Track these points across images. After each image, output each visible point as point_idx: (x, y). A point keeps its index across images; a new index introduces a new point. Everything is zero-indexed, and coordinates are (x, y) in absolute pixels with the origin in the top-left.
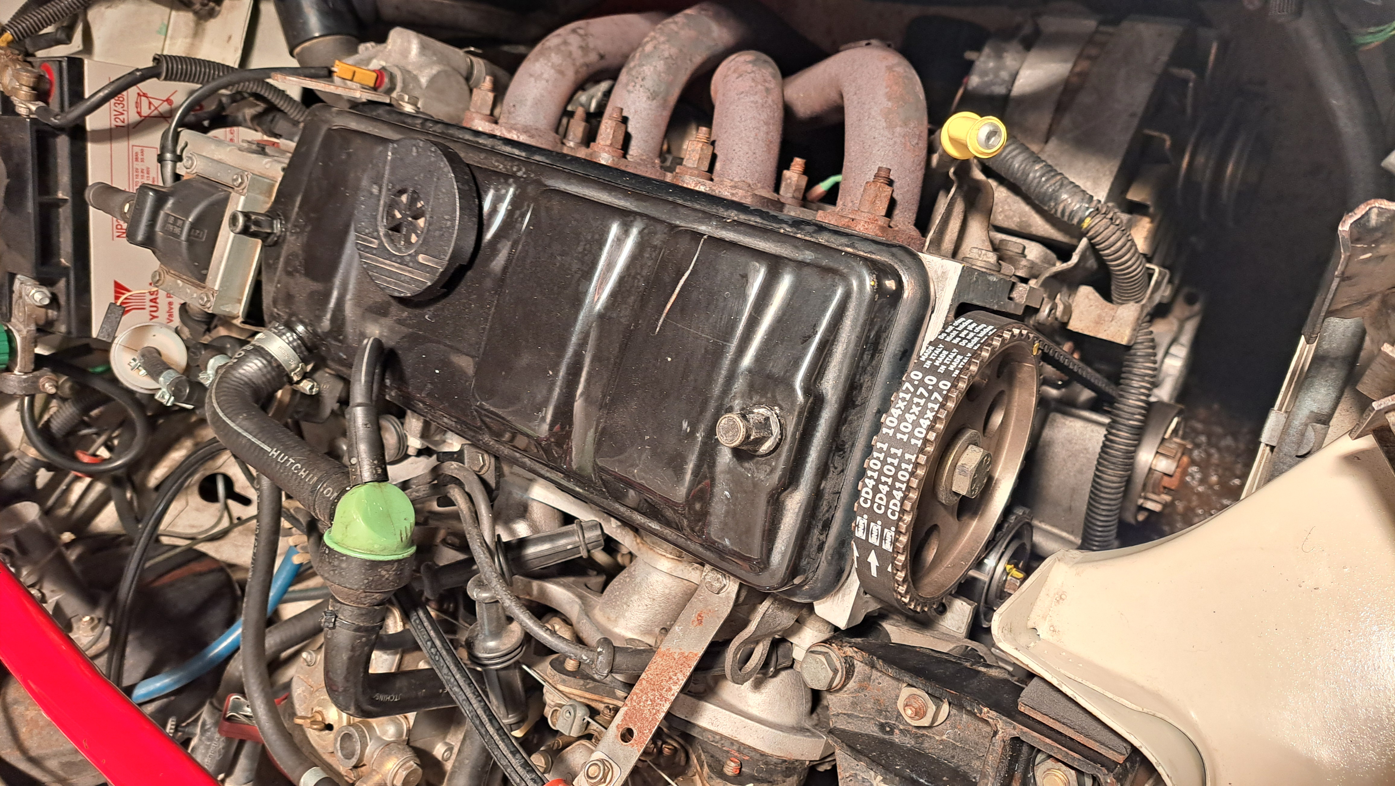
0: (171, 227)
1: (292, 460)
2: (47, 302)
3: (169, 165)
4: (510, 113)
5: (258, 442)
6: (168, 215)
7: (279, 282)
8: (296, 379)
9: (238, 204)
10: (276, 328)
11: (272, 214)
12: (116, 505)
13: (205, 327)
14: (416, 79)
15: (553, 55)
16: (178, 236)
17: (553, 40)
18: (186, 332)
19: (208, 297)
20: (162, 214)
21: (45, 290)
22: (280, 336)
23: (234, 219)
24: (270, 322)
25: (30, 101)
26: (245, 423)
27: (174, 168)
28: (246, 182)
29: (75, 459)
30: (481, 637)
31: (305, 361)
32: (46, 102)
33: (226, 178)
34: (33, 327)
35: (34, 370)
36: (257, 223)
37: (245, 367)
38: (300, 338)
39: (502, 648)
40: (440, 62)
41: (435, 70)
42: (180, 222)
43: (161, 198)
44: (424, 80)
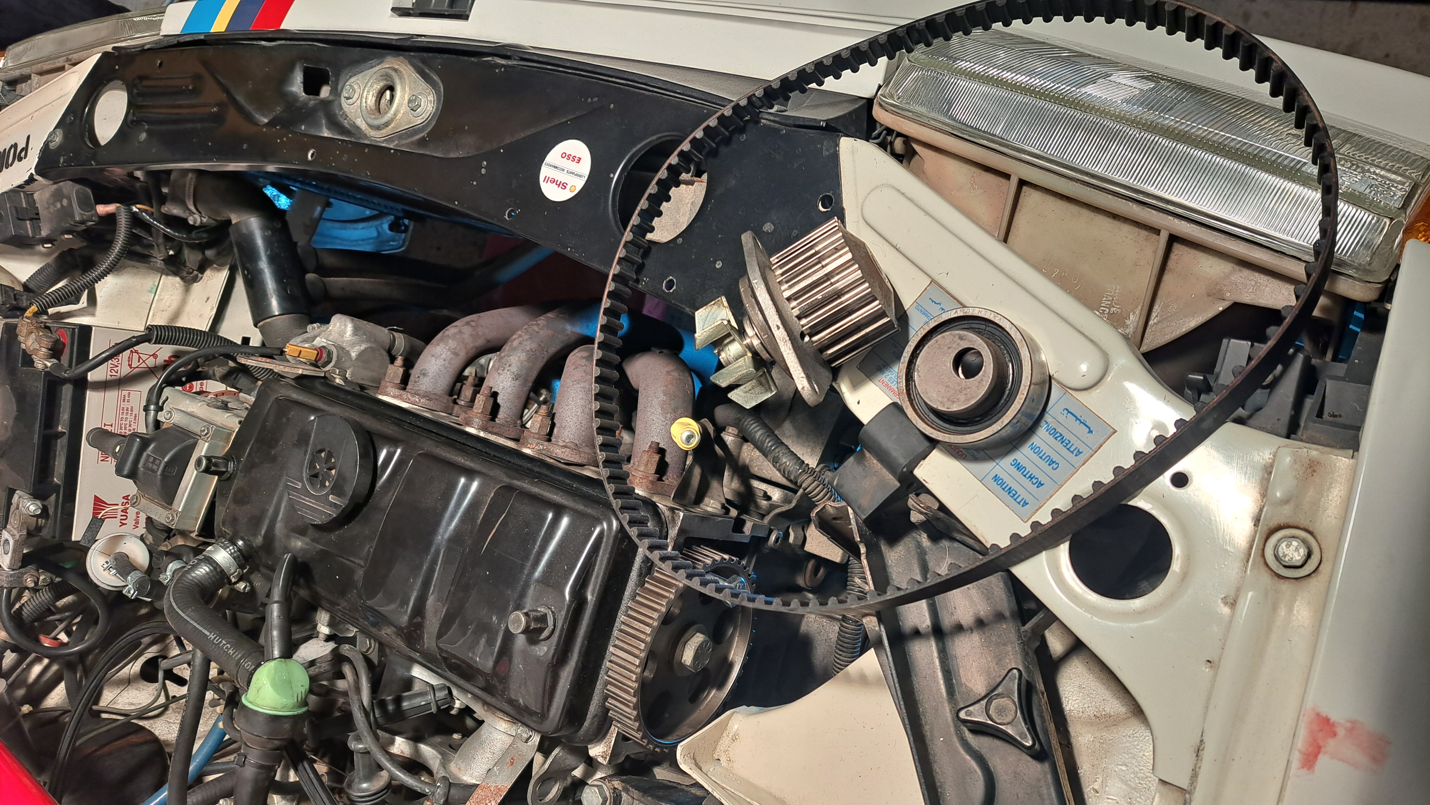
0: (151, 465)
1: (224, 642)
2: (39, 512)
3: (152, 413)
4: (415, 382)
5: (201, 628)
6: (149, 456)
7: (228, 508)
8: (233, 580)
9: (202, 449)
10: (222, 543)
11: (227, 458)
12: (65, 683)
13: (166, 535)
14: (348, 353)
15: (450, 341)
16: (154, 472)
17: (451, 330)
18: (150, 539)
19: (172, 516)
20: (145, 454)
21: (39, 503)
22: (225, 549)
23: (199, 462)
24: (219, 537)
25: (46, 359)
26: (192, 614)
27: (156, 415)
28: (211, 432)
29: (38, 641)
30: (357, 780)
31: (241, 567)
32: (59, 360)
33: (196, 428)
34: (25, 532)
35: (21, 568)
36: (216, 465)
37: (197, 572)
38: (239, 550)
39: (373, 789)
40: (368, 340)
41: (363, 347)
42: (157, 462)
43: (145, 443)
44: (354, 355)
